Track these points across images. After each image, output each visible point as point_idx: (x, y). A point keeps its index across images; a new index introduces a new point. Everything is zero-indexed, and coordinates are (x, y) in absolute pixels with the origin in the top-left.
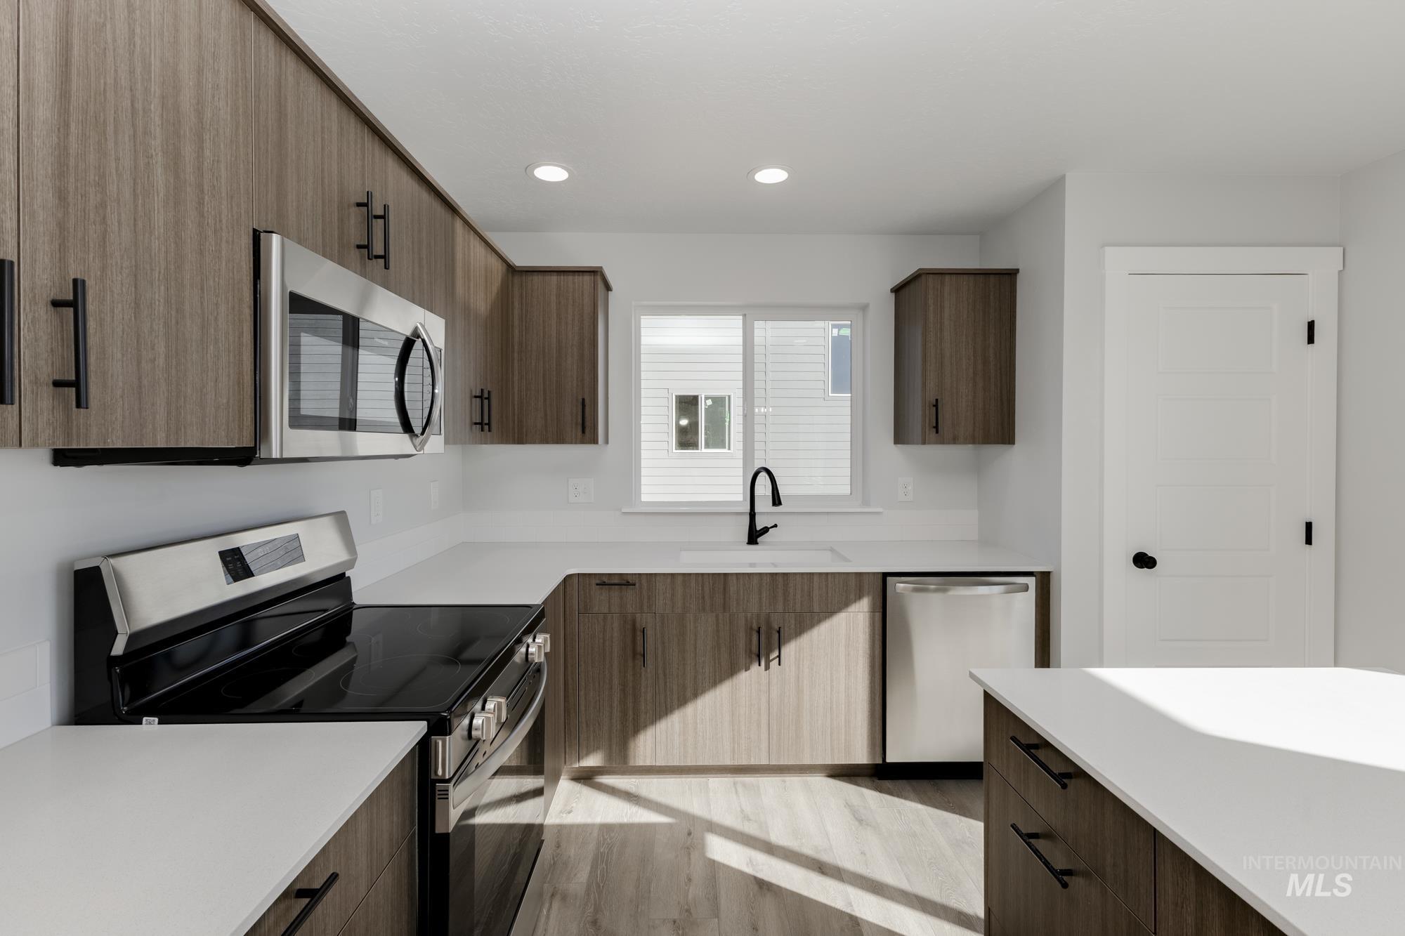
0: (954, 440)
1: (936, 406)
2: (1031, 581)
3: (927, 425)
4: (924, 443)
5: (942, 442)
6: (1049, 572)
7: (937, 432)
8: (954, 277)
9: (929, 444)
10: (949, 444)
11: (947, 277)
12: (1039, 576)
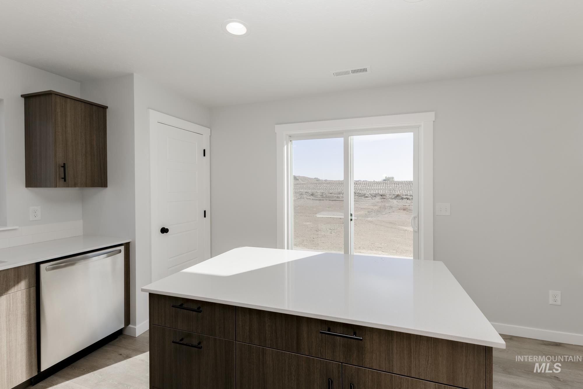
0: (75, 185)
1: (64, 166)
2: (122, 248)
3: (58, 176)
4: (56, 186)
5: (68, 186)
6: (129, 242)
7: (65, 181)
8: (73, 101)
9: (59, 187)
10: (72, 187)
11: (68, 100)
12: (125, 245)
